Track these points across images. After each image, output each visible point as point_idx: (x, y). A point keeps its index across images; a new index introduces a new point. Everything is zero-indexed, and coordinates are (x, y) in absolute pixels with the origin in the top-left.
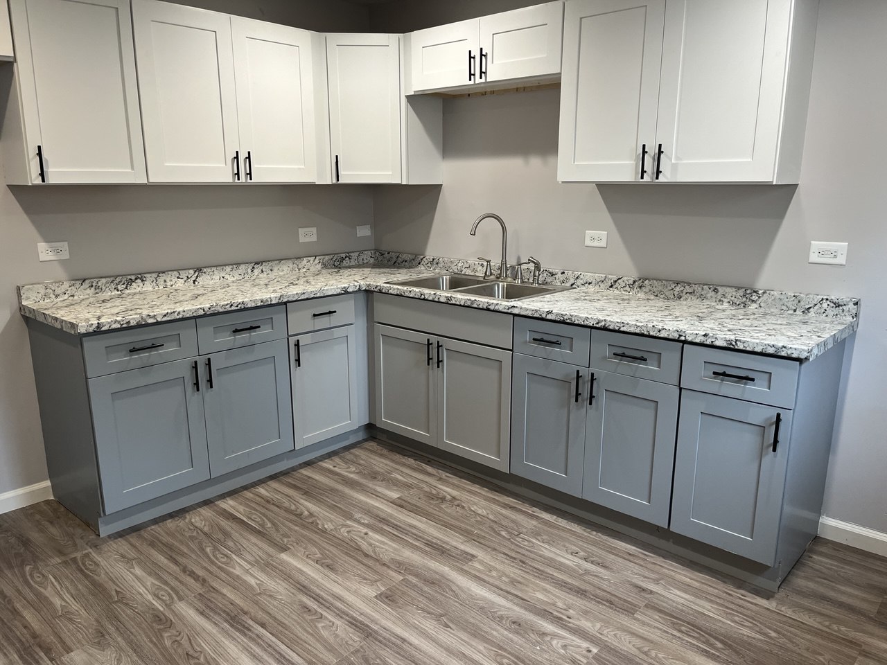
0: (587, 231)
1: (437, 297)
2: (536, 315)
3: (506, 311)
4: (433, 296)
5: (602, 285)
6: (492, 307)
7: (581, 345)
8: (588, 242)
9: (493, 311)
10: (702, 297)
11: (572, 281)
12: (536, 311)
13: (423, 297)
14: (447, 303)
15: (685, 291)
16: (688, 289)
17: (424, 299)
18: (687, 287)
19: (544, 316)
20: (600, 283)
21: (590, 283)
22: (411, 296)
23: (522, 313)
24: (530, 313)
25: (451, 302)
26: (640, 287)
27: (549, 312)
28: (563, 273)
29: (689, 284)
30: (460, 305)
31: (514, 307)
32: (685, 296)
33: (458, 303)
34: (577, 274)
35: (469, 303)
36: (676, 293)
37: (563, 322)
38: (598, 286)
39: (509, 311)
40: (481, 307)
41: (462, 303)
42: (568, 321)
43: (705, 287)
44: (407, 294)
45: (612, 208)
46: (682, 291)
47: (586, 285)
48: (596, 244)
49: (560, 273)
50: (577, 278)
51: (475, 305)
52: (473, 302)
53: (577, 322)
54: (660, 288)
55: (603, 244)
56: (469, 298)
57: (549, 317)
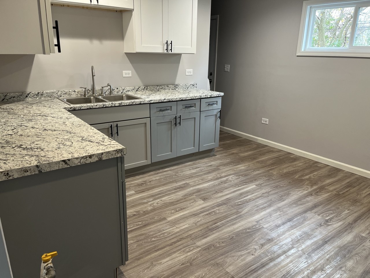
0: (123, 71)
1: (114, 105)
2: (160, 101)
3: (148, 103)
4: (111, 104)
5: (134, 91)
6: (142, 103)
7: (174, 108)
8: (124, 75)
9: (143, 104)
10: (165, 89)
11: (122, 91)
12: (160, 100)
13: (105, 106)
14: (120, 106)
15: (160, 88)
16: (161, 87)
17: (106, 107)
18: (160, 87)
19: (163, 101)
20: (133, 90)
21: (129, 91)
22: (97, 107)
23: (155, 102)
24: (158, 101)
25: (122, 105)
26: (147, 89)
27: (165, 99)
28: (118, 88)
29: (161, 85)
30: (127, 105)
31: (151, 100)
32: (160, 90)
33: (125, 105)
34: (123, 88)
35: (131, 103)
36: (157, 89)
37: (170, 102)
38: (132, 92)
39: (150, 102)
40: (137, 104)
41: (128, 104)
42: (171, 101)
43: (165, 86)
44: (94, 107)
45: (132, 62)
46: (159, 88)
47: (128, 92)
48: (127, 76)
49: (116, 89)
50: (124, 90)
51: (134, 104)
52: (133, 102)
53: (174, 100)
54: (153, 88)
55: (130, 75)
56: (131, 101)
57: (165, 101)
